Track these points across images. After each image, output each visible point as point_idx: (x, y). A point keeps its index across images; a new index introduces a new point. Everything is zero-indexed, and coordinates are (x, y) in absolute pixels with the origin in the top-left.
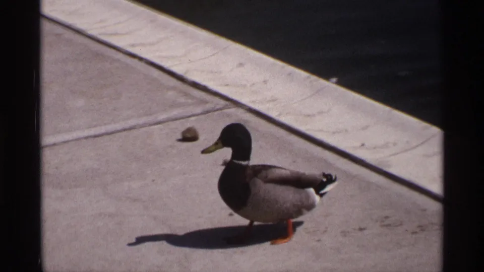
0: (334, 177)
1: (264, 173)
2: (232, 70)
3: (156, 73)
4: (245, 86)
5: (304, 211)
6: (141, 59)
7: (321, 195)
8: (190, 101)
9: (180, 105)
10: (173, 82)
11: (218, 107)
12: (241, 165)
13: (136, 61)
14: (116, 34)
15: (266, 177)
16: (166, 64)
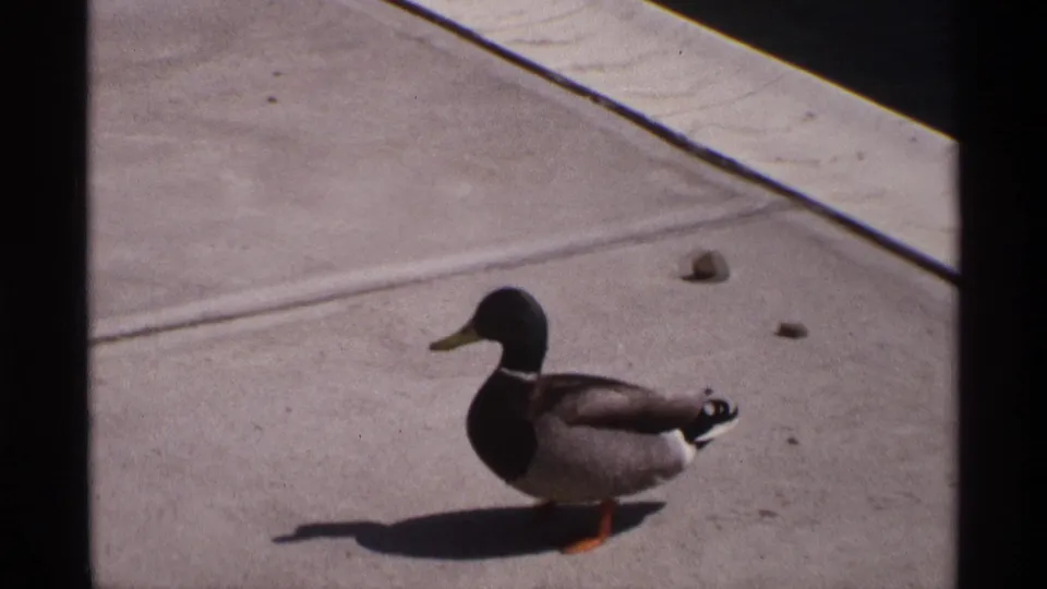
0: (731, 411)
1: (567, 402)
2: (788, 129)
3: (630, 130)
4: (815, 163)
5: (659, 479)
6: (596, 98)
7: (700, 445)
8: (699, 191)
9: (677, 200)
10: (665, 150)
11: (760, 205)
12: (519, 382)
13: (586, 102)
14: (544, 42)
15: (574, 409)
16: (649, 111)
